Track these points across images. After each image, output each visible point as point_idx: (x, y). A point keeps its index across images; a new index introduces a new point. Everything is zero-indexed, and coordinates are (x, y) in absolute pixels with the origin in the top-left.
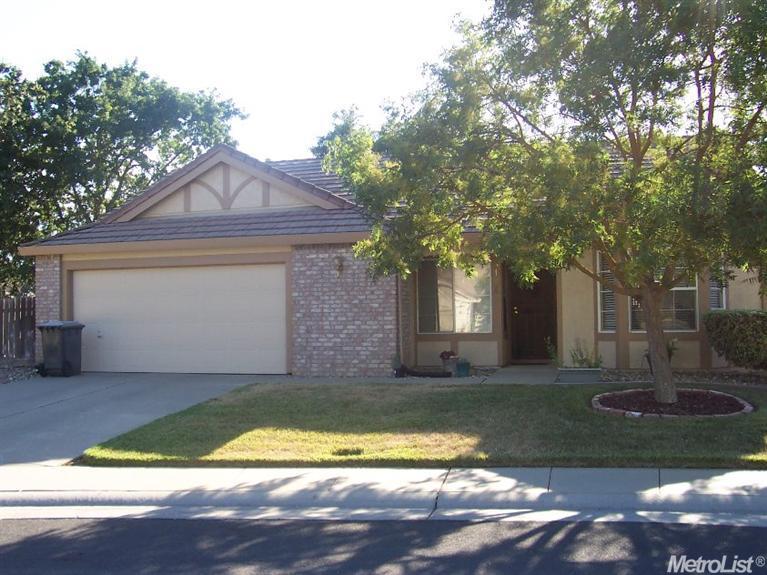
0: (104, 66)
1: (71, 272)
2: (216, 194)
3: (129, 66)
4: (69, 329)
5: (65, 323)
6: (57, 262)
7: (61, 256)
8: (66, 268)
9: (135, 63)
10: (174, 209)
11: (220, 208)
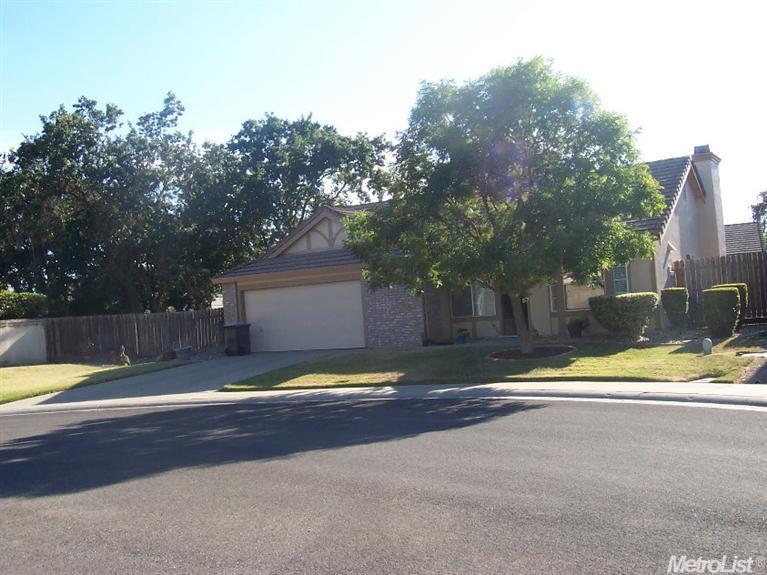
0: (286, 123)
1: (242, 292)
2: (325, 237)
3: (305, 119)
4: (243, 326)
5: (241, 323)
6: (233, 286)
7: (236, 283)
8: (240, 289)
9: (310, 117)
10: (302, 248)
11: (327, 245)
